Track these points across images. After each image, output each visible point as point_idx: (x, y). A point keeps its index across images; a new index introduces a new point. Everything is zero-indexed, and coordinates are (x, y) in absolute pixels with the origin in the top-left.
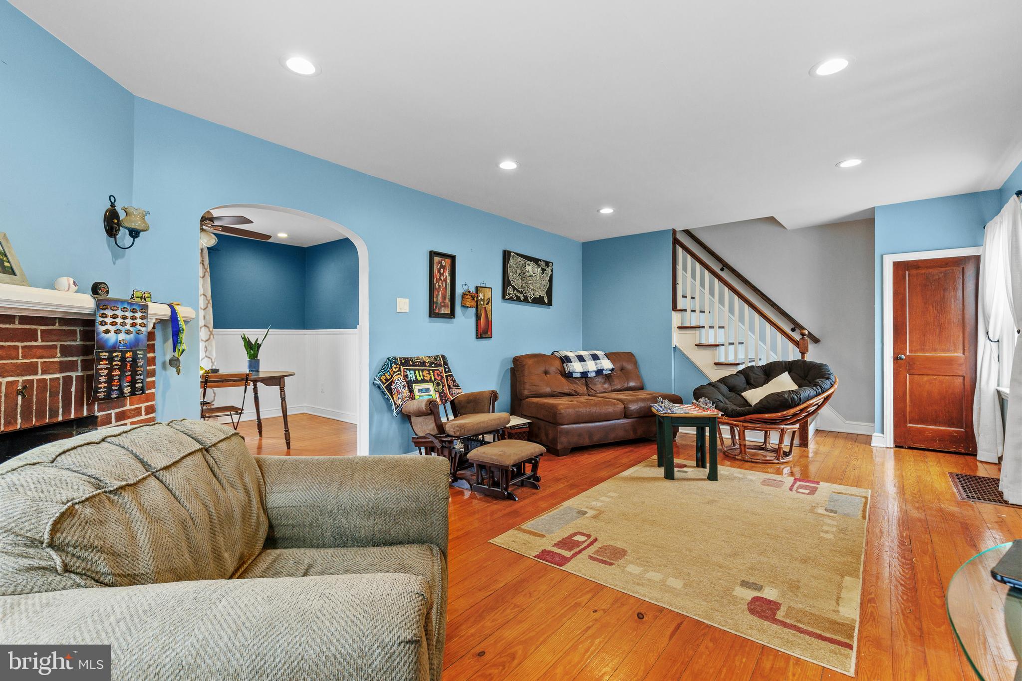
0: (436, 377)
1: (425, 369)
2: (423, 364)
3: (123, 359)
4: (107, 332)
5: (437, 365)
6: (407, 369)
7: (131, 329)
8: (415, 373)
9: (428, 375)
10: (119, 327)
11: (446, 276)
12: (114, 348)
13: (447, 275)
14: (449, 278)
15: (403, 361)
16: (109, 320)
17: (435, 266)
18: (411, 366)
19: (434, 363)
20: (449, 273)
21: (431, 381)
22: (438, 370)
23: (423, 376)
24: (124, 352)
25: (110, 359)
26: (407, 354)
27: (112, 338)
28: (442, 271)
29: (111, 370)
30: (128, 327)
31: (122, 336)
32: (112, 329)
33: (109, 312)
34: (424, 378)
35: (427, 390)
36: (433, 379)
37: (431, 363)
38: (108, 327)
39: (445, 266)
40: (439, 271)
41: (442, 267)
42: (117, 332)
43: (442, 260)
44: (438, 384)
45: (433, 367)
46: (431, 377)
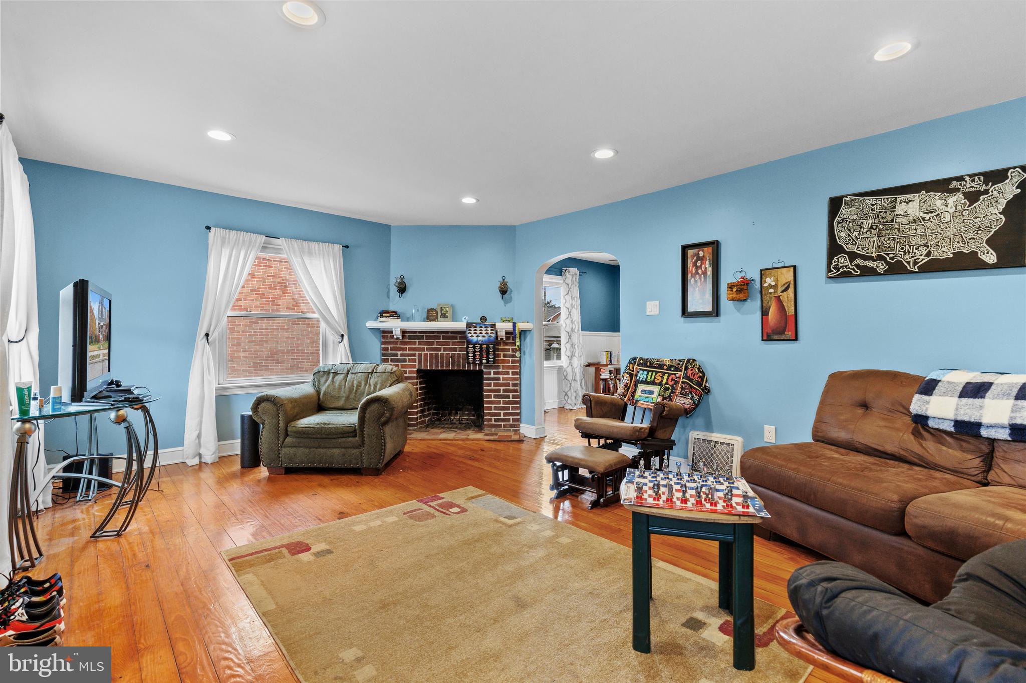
0: (670, 380)
1: (660, 372)
2: (661, 366)
3: (481, 348)
4: (472, 336)
5: (677, 369)
6: (641, 370)
7: (485, 335)
8: (648, 374)
9: (660, 379)
10: (478, 334)
11: (706, 268)
12: (477, 343)
13: (707, 266)
14: (710, 269)
15: (641, 361)
16: (473, 332)
17: (689, 260)
18: (649, 367)
19: (673, 366)
20: (710, 264)
21: (660, 384)
22: (675, 374)
23: (655, 378)
24: (481, 346)
25: (474, 347)
26: (648, 355)
27: (475, 339)
28: (699, 263)
29: (475, 352)
30: (484, 334)
31: (480, 338)
32: (475, 335)
33: (472, 329)
34: (654, 380)
35: (651, 392)
36: (664, 382)
37: (670, 367)
38: (473, 334)
39: (703, 256)
40: (695, 264)
41: (699, 258)
42: (478, 336)
43: (699, 251)
44: (666, 389)
45: (671, 371)
46: (662, 381)
